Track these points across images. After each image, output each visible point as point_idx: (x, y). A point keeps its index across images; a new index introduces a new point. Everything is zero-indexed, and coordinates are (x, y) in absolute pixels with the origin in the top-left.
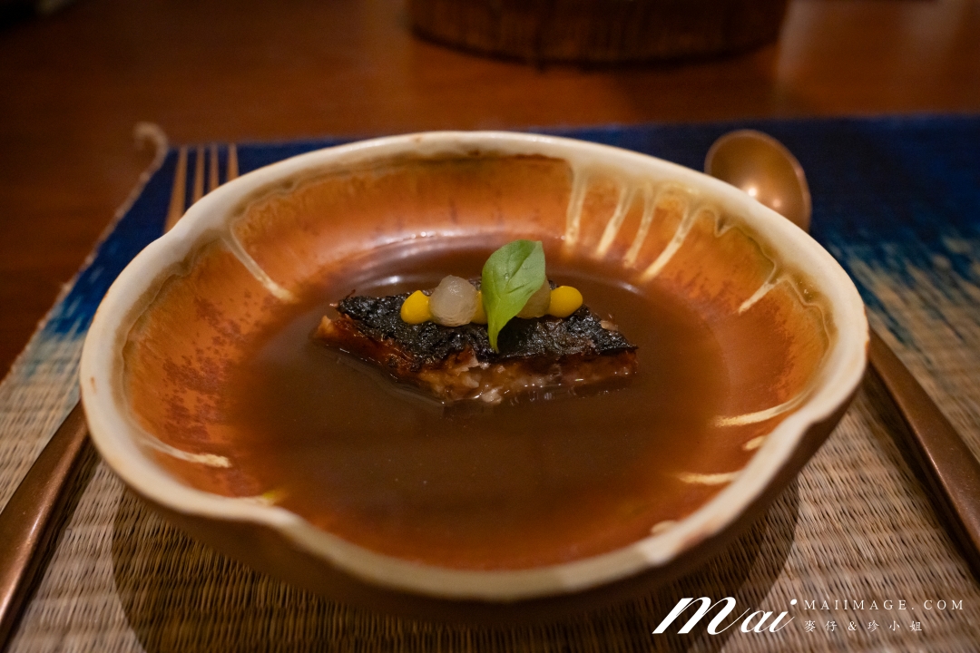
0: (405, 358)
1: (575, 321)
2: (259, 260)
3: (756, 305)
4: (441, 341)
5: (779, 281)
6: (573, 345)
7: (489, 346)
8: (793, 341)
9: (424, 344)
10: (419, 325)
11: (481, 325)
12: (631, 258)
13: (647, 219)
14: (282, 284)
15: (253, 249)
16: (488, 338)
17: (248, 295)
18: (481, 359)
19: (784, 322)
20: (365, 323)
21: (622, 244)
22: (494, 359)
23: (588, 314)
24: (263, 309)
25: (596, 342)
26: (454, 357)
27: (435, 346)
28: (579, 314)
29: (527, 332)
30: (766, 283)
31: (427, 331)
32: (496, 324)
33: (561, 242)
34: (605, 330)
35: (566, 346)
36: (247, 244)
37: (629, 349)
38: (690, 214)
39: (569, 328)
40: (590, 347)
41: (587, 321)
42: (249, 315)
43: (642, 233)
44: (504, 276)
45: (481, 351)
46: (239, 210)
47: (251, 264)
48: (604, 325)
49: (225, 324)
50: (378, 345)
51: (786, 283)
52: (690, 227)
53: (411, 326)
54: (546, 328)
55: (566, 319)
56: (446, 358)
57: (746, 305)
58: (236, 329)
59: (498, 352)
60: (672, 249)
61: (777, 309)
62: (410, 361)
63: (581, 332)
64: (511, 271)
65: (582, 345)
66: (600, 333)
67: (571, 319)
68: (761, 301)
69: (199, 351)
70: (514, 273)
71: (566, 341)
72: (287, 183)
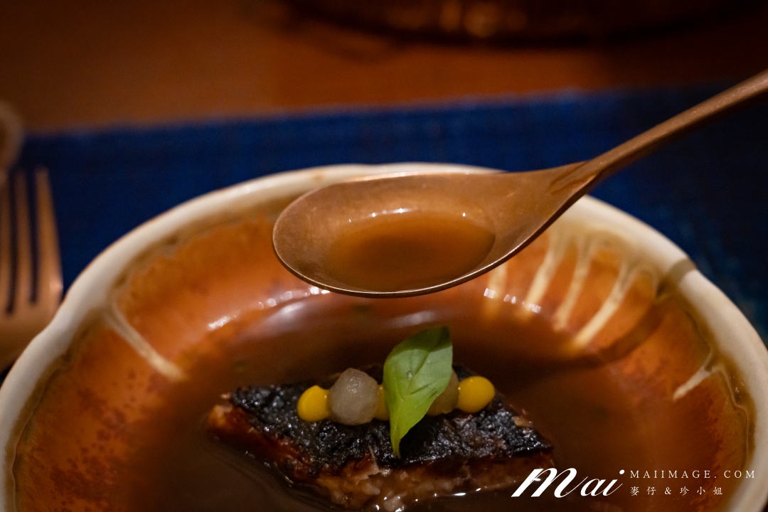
0: (302, 461)
1: (486, 416)
2: (143, 331)
3: (691, 393)
4: (339, 444)
5: (715, 369)
6: (483, 446)
7: (391, 451)
8: (721, 446)
9: (322, 447)
10: (317, 422)
11: (383, 423)
12: (562, 318)
13: (581, 272)
14: (167, 356)
15: (137, 320)
16: (389, 440)
17: (132, 375)
18: (382, 465)
19: (716, 420)
20: (260, 419)
21: (552, 301)
22: (396, 465)
23: (500, 408)
24: (150, 390)
25: (508, 443)
26: (352, 464)
27: (334, 449)
28: (490, 410)
29: (433, 431)
30: (702, 368)
31: (325, 432)
32: (398, 428)
33: (482, 299)
34: (519, 428)
35: (476, 447)
36: (130, 315)
37: (543, 449)
38: (629, 271)
39: (479, 425)
40: (501, 449)
41: (500, 416)
42: (133, 399)
43: (576, 287)
44: (407, 374)
45: (382, 456)
46: (121, 280)
47: (134, 337)
48: (518, 421)
49: (109, 414)
50: (274, 444)
51: (720, 374)
52: (628, 286)
53: (309, 424)
54: (454, 425)
55: (476, 414)
56: (344, 465)
57: (681, 391)
58: (121, 416)
59: (399, 457)
60: (608, 309)
61: (711, 403)
62: (307, 465)
63: (491, 430)
64: (415, 367)
65: (492, 445)
66: (513, 431)
67: (482, 415)
68: (697, 389)
69: (84, 451)
70: (418, 370)
71: (475, 441)
72: (172, 240)
